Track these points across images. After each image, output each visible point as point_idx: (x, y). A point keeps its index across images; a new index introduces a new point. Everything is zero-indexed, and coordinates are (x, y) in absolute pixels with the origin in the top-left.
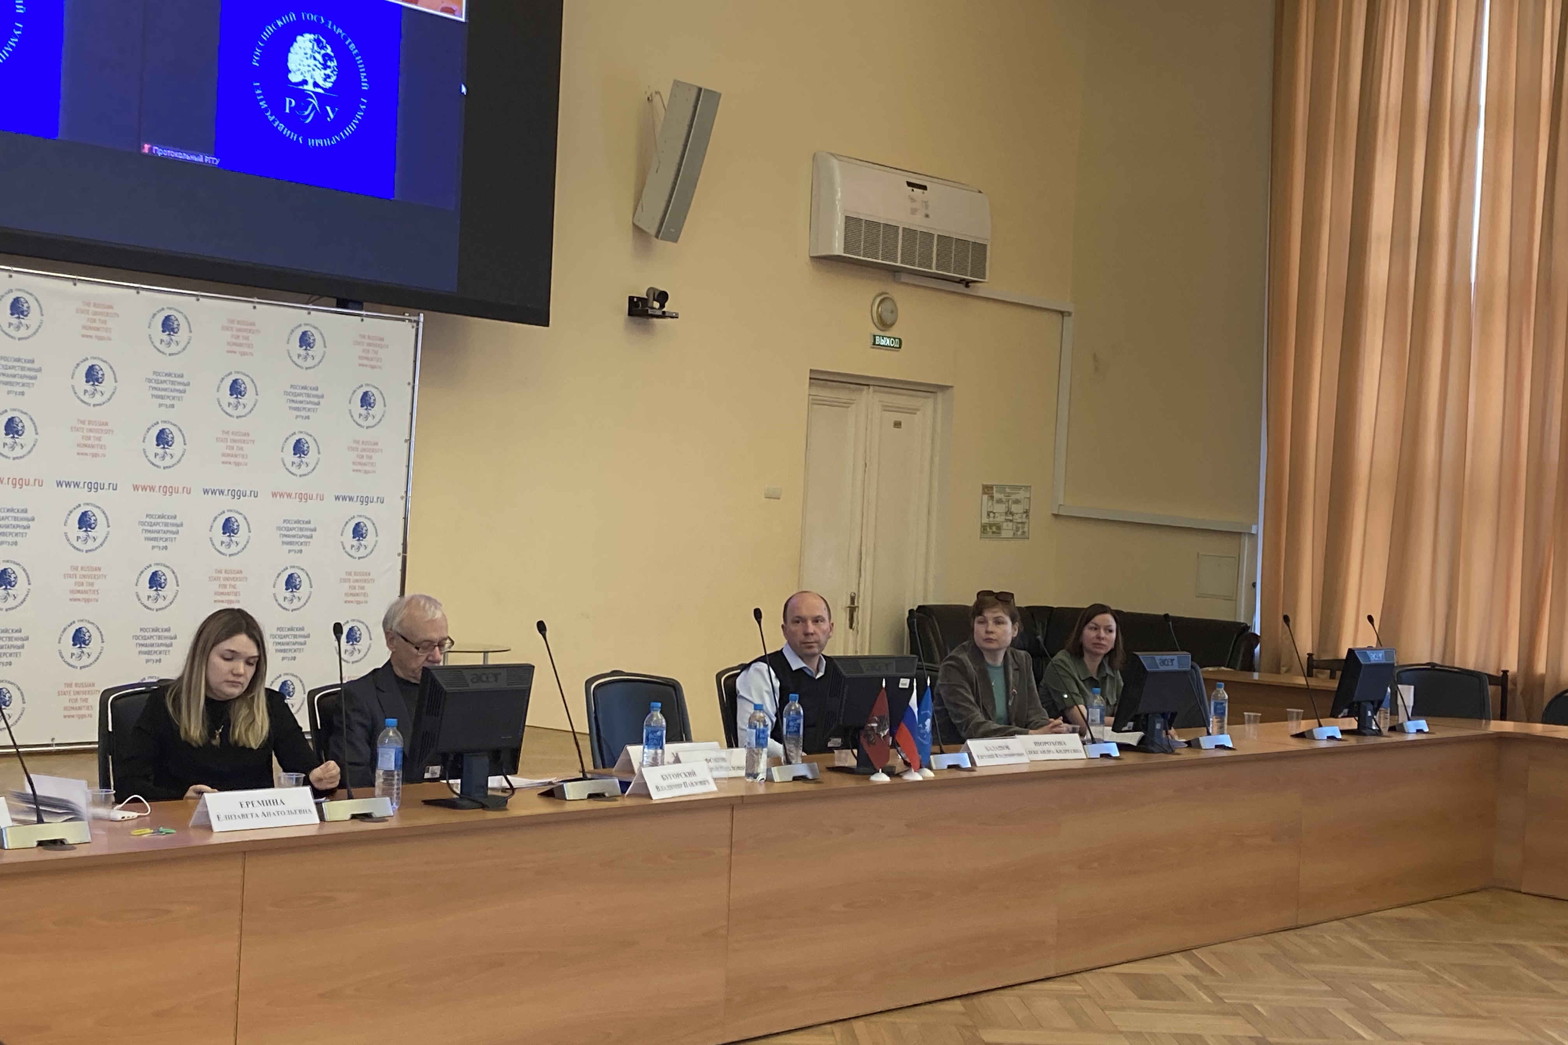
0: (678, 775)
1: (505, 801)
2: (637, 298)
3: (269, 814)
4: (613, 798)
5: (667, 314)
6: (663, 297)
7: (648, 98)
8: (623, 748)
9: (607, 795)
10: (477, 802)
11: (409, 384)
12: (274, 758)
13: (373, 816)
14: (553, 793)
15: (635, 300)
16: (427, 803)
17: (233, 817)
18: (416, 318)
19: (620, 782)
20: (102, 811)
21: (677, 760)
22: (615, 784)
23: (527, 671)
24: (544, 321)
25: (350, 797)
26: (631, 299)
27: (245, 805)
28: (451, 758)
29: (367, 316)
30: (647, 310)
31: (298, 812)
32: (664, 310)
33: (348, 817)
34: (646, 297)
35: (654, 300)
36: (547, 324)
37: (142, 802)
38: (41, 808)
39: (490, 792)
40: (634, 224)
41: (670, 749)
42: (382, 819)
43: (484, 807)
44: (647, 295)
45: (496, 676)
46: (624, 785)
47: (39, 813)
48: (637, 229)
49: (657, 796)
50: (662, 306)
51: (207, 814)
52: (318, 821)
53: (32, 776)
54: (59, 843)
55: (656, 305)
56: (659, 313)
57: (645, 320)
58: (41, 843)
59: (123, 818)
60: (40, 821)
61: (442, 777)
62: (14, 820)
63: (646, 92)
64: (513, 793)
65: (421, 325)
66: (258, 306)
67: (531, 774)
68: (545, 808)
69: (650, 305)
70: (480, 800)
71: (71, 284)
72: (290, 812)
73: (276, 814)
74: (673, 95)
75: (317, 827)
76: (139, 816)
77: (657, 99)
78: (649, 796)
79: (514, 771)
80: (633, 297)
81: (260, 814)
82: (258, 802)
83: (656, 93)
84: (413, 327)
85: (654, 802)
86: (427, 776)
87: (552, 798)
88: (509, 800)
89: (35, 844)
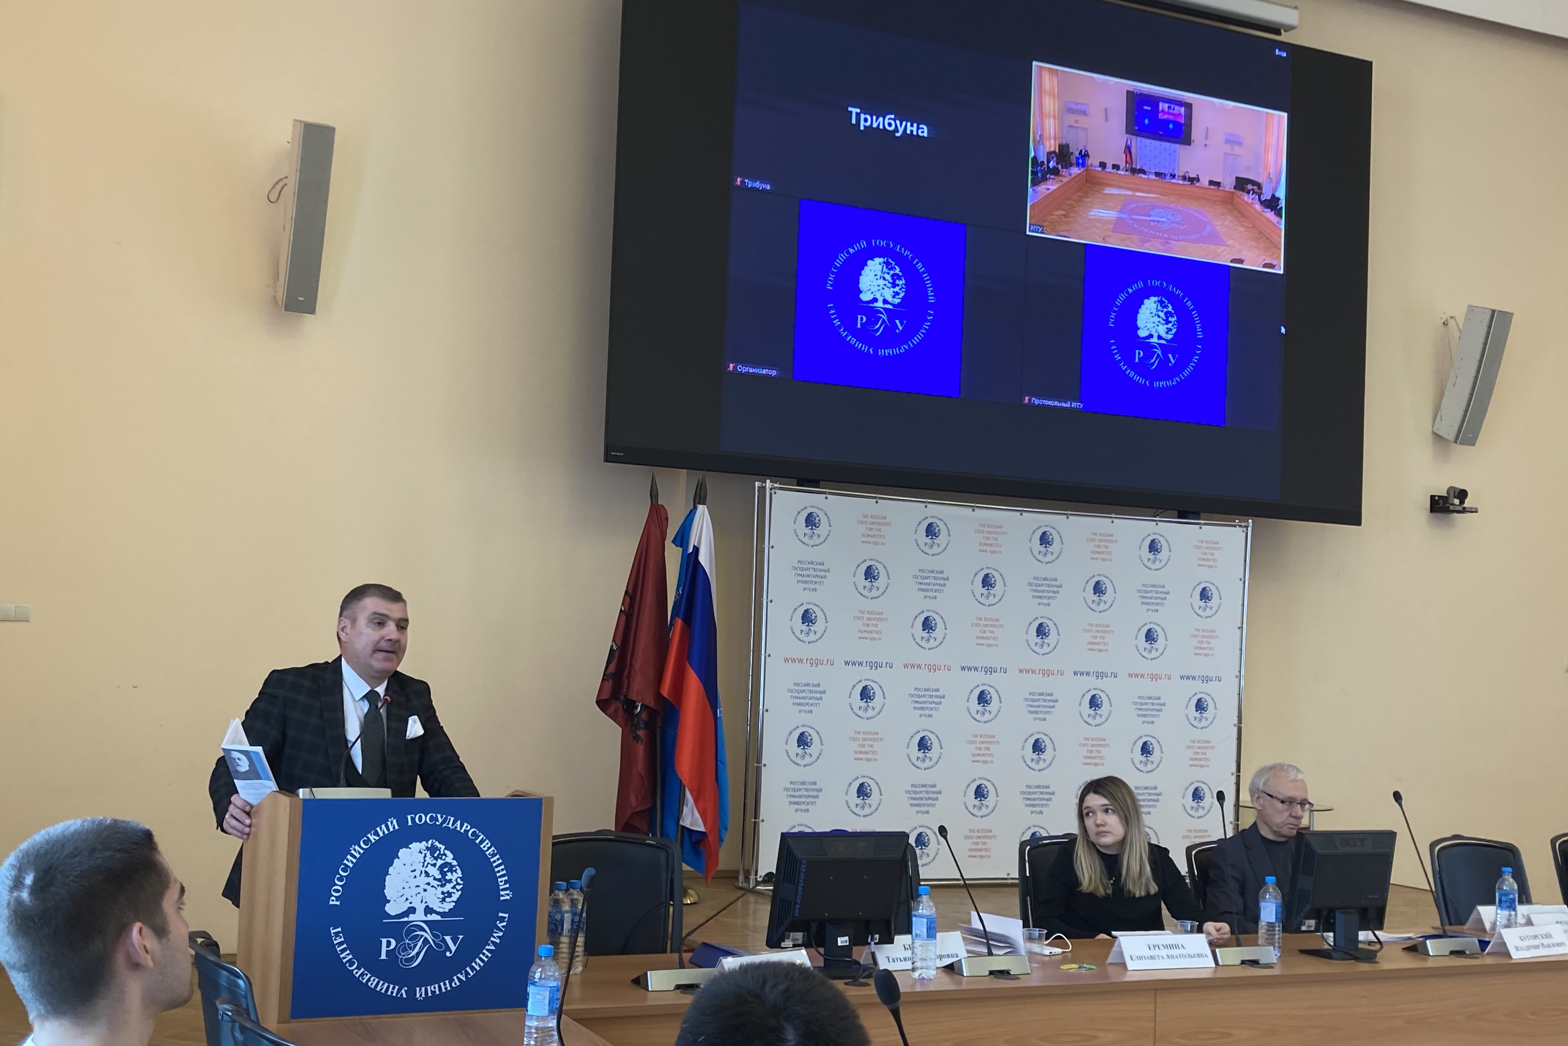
0: (1535, 937)
1: (1375, 953)
2: (1439, 496)
3: (1172, 957)
4: (1472, 956)
5: (1467, 510)
6: (1462, 494)
7: (1444, 323)
8: (1472, 908)
9: (1467, 953)
10: (1351, 955)
11: (1241, 580)
12: (1163, 906)
13: (1261, 962)
14: (1415, 949)
15: (1437, 498)
16: (1303, 952)
17: (1143, 958)
18: (1246, 524)
19: (1479, 941)
20: (1036, 948)
21: (1529, 923)
22: (1475, 943)
23: (1391, 836)
24: (1358, 523)
25: (1239, 945)
26: (1432, 497)
27: (1152, 948)
28: (1325, 913)
29: (1205, 524)
30: (1449, 507)
31: (1196, 956)
32: (1464, 506)
33: (1239, 962)
34: (1446, 495)
35: (1455, 497)
36: (1359, 524)
37: (1064, 939)
38: (990, 942)
39: (1360, 946)
40: (1434, 433)
41: (1522, 909)
42: (1268, 966)
43: (1356, 958)
44: (1448, 494)
45: (1362, 840)
46: (1484, 944)
47: (989, 947)
48: (1437, 437)
49: (1517, 955)
50: (1462, 502)
51: (1121, 954)
52: (1214, 965)
53: (981, 914)
54: (1006, 973)
55: (1457, 502)
56: (1460, 508)
57: (1446, 515)
58: (991, 973)
59: (1051, 953)
60: (990, 954)
61: (1316, 930)
62: (968, 952)
63: (1441, 318)
64: (1382, 948)
65: (1250, 529)
66: (1115, 520)
67: (1393, 929)
68: (1408, 962)
69: (1450, 501)
70: (1352, 952)
71: (970, 510)
72: (1190, 956)
73: (1178, 956)
74: (1467, 319)
75: (1213, 970)
76: (1063, 952)
77: (1452, 323)
78: (1508, 955)
79: (1381, 928)
80: (1435, 496)
81: (1165, 956)
82: (1163, 945)
83: (1452, 317)
84: (1243, 531)
85: (1513, 961)
86: (1304, 928)
87: (1415, 954)
88: (1378, 954)
89: (988, 973)
